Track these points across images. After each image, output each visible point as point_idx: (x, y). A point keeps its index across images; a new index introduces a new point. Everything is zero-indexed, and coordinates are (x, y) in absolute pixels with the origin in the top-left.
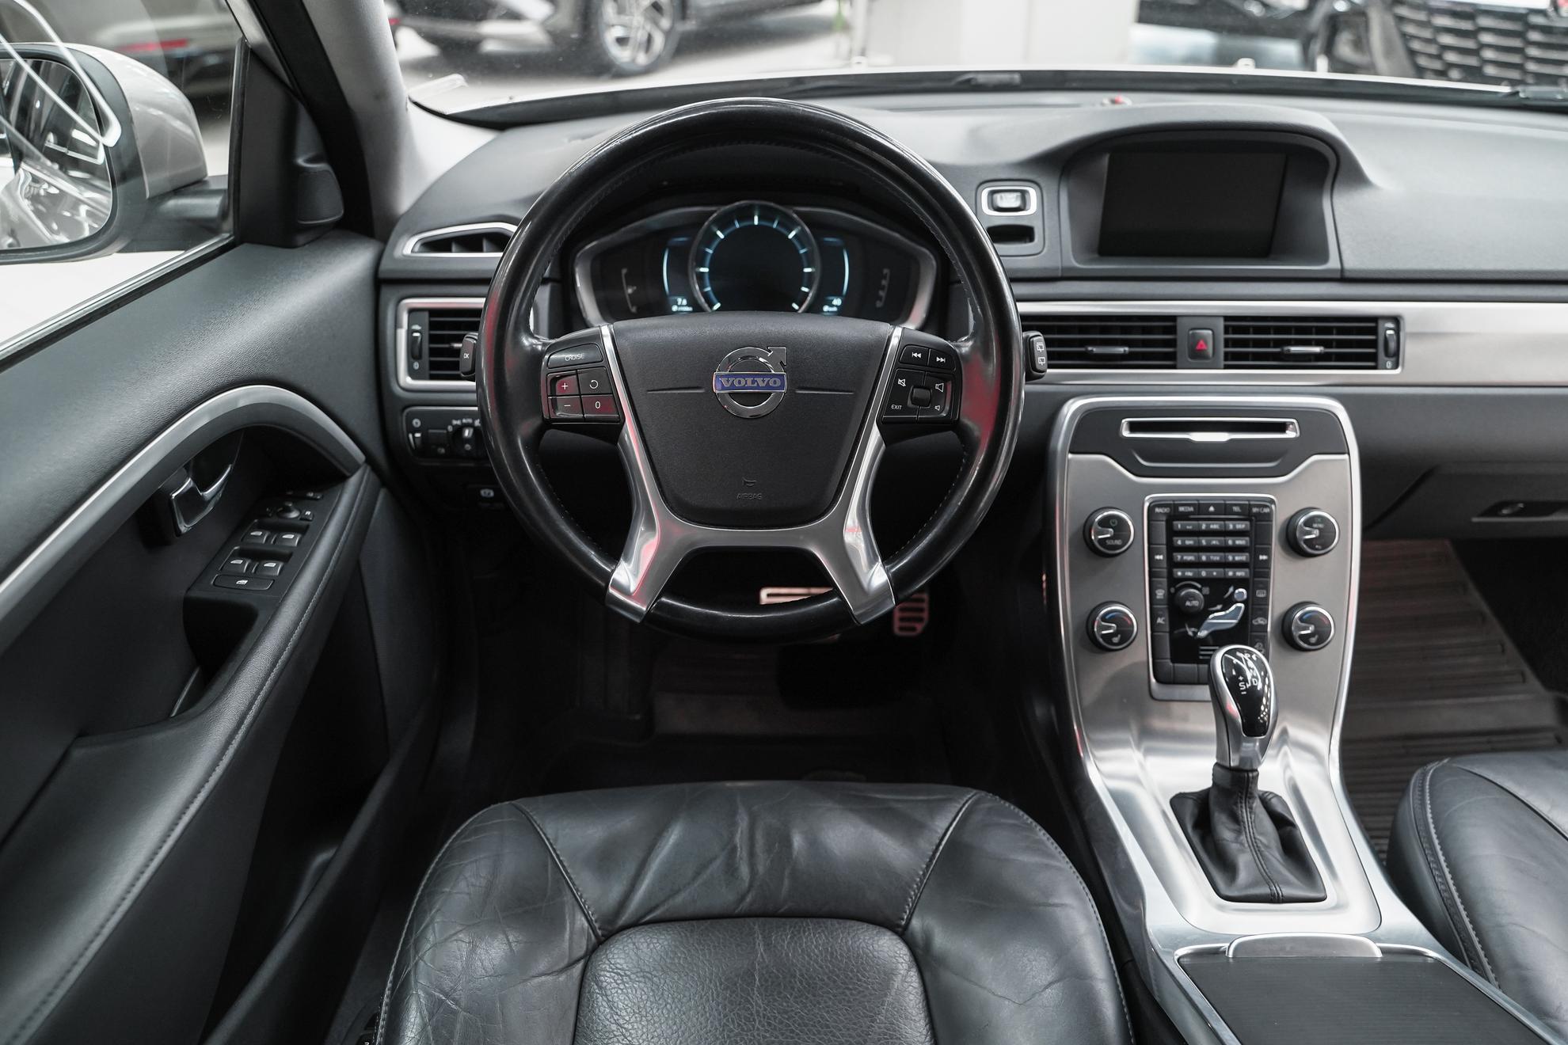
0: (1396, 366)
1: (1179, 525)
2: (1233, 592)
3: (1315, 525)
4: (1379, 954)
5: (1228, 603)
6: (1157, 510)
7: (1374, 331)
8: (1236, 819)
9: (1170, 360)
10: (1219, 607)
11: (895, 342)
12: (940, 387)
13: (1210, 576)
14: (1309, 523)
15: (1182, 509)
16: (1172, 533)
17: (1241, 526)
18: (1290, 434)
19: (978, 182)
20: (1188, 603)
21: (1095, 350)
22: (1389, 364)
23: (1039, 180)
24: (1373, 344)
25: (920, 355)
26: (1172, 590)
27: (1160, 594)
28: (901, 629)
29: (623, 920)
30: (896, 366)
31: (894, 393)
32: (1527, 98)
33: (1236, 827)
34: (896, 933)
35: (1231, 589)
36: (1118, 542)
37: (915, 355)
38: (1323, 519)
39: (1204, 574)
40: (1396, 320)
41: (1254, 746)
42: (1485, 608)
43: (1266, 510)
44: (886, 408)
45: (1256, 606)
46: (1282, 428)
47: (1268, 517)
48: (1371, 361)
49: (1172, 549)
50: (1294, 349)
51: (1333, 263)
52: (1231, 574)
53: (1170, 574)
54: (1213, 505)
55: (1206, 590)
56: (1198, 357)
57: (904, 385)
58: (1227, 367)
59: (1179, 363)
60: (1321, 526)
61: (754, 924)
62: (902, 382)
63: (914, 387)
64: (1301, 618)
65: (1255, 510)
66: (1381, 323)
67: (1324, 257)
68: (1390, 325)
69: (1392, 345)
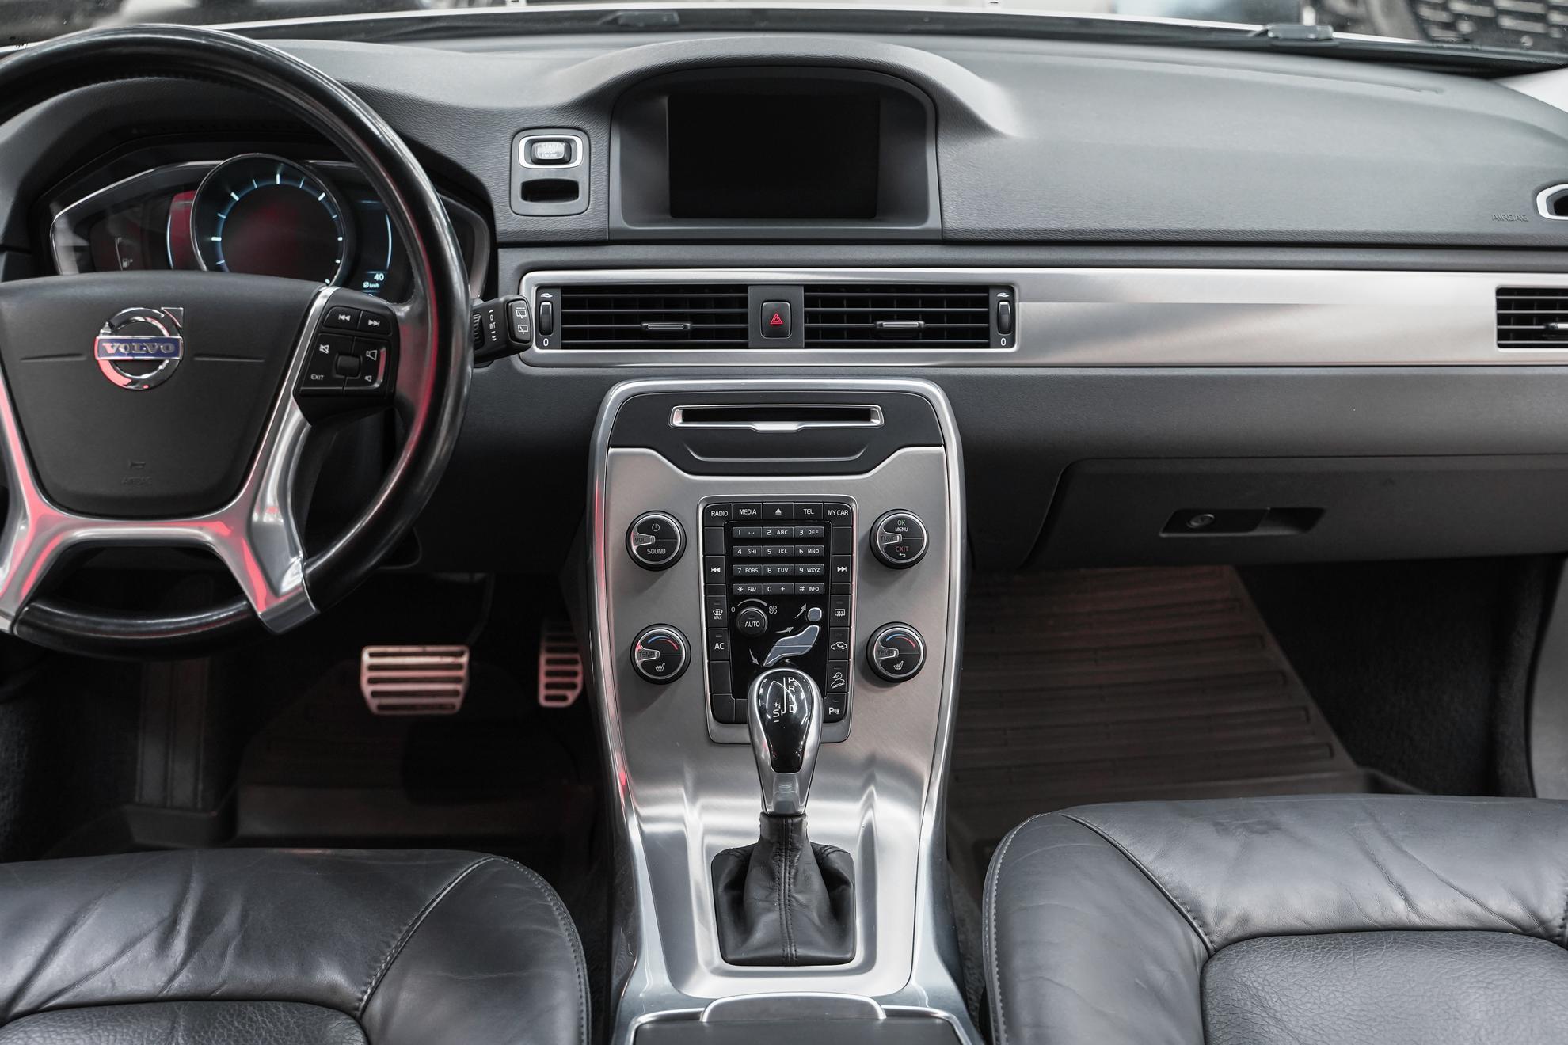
0: (1011, 344)
1: (739, 531)
2: (806, 613)
3: (898, 529)
4: (882, 1016)
5: (800, 624)
6: (713, 513)
7: (985, 302)
8: (772, 876)
9: (739, 338)
10: (789, 629)
11: (320, 302)
12: (373, 354)
13: (778, 592)
14: (890, 526)
15: (742, 512)
16: (732, 541)
17: (813, 532)
18: (876, 422)
19: (514, 130)
20: (747, 624)
21: (652, 326)
22: (1003, 341)
23: (585, 127)
24: (985, 317)
25: (348, 318)
26: (733, 610)
27: (718, 614)
28: (548, 698)
29: (21, 1007)
30: (318, 331)
31: (315, 360)
32: (1276, 38)
33: (771, 884)
34: (354, 1017)
35: (804, 608)
36: (662, 551)
37: (343, 317)
38: (909, 523)
39: (770, 589)
40: (1009, 288)
41: (793, 787)
42: (1286, 666)
43: (844, 513)
44: (304, 379)
45: (834, 629)
46: (866, 415)
47: (847, 521)
48: (981, 337)
49: (732, 560)
50: (886, 324)
51: (933, 222)
52: (802, 589)
53: (730, 590)
54: (781, 507)
55: (773, 610)
56: (776, 335)
57: (327, 352)
58: (808, 346)
59: (750, 341)
60: (904, 529)
61: (179, 1009)
62: (324, 349)
63: (340, 354)
64: (883, 641)
65: (830, 513)
66: (992, 292)
67: (922, 213)
68: (1004, 295)
69: (1006, 319)
